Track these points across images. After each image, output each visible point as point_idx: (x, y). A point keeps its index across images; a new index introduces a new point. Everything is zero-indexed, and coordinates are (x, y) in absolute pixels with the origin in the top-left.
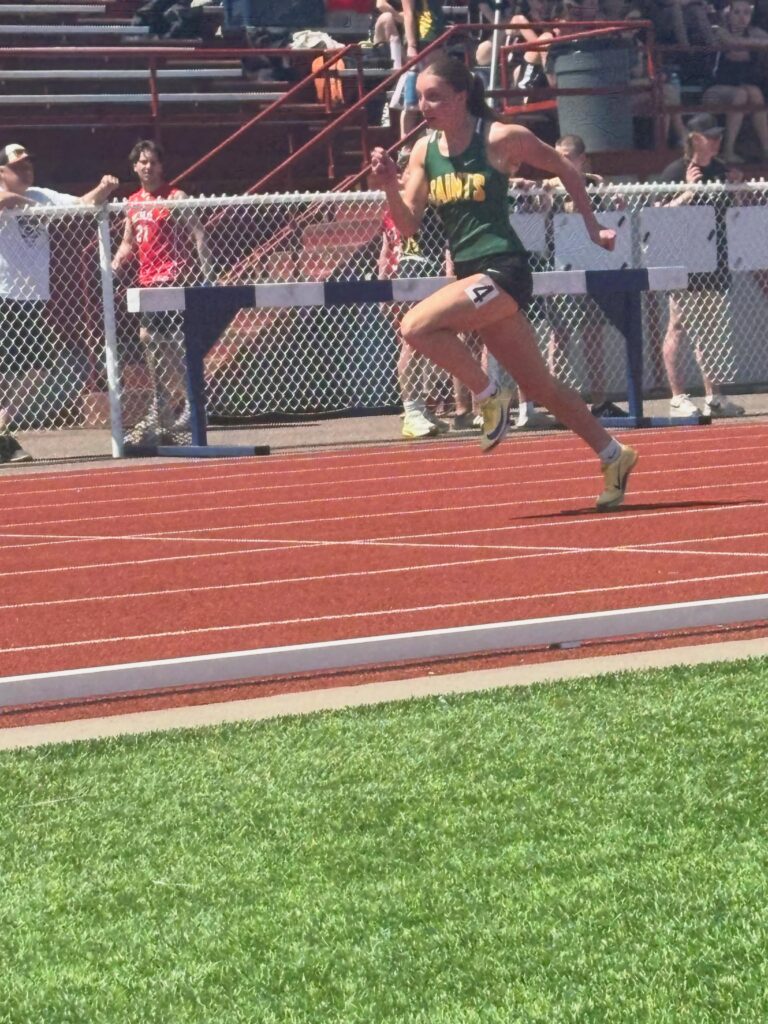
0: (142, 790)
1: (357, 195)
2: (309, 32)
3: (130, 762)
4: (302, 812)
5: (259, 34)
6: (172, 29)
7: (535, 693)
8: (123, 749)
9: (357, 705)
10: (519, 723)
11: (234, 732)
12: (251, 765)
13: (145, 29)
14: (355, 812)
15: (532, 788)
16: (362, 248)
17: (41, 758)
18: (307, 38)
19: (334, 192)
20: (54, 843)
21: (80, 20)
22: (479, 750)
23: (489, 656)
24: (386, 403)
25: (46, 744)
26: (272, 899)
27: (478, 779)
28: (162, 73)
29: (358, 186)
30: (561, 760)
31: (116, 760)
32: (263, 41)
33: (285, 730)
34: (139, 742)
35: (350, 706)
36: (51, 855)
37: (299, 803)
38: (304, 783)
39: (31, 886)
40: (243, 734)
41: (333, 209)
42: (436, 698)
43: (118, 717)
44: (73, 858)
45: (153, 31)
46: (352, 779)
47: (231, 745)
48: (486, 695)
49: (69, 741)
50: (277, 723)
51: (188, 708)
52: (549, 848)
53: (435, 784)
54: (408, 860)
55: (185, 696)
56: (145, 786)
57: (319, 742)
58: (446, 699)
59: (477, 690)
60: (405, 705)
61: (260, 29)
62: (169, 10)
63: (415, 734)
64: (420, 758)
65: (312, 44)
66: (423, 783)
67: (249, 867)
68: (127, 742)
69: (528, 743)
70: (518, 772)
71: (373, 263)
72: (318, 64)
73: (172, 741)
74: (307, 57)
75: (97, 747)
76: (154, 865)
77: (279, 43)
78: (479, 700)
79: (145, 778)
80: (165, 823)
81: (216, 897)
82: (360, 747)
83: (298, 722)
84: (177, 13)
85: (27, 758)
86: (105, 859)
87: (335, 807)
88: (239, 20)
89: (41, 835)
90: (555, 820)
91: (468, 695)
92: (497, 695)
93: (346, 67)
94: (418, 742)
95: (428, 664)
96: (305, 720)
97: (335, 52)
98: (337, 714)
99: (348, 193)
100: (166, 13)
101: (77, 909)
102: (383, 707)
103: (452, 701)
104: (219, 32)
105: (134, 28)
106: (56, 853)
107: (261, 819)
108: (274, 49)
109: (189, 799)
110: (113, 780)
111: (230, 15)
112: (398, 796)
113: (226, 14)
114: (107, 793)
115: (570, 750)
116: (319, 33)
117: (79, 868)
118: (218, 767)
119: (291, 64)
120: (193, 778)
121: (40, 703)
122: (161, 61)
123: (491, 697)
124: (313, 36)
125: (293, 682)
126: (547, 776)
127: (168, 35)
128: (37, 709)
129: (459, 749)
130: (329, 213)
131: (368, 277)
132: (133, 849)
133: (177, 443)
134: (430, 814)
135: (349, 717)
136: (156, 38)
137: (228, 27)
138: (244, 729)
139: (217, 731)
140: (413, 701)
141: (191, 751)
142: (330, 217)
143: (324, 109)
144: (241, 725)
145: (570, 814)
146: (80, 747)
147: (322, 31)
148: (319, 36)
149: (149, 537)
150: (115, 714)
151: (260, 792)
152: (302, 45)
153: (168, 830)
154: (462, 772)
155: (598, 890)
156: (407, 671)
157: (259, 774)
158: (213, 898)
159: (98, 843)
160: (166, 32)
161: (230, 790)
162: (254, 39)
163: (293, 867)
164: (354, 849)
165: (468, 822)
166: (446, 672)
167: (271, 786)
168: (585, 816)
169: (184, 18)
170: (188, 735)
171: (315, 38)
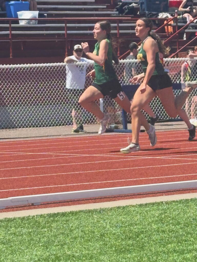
0: (72, 227)
1: (175, 59)
2: (164, 13)
3: (71, 219)
4: (114, 234)
5: (149, 14)
6: (125, 12)
7: (191, 201)
8: (71, 215)
9: (139, 204)
10: (184, 210)
11: (103, 211)
12: (105, 220)
13: (117, 12)
14: (129, 234)
15: (181, 228)
16: (176, 74)
17: (47, 217)
18: (163, 15)
19: (169, 58)
20: (43, 241)
21: (99, 10)
22: (170, 217)
23: (182, 190)
24: (179, 118)
25: (49, 213)
26: (98, 258)
27: (167, 226)
28: (120, 25)
29: (175, 56)
30: (192, 220)
31: (68, 218)
32: (150, 16)
33: (118, 210)
34: (76, 213)
35: (137, 204)
36: (41, 244)
37: (114, 231)
38: (118, 226)
39: (33, 253)
40: (105, 211)
41: (168, 63)
42: (162, 202)
43: (73, 206)
44: (46, 246)
45: (119, 13)
46: (131, 224)
47: (101, 214)
48: (177, 201)
49: (56, 213)
50: (116, 208)
51: (93, 204)
52: (180, 245)
53: (155, 227)
54: (140, 248)
55: (93, 200)
56: (73, 226)
57: (126, 214)
58: (165, 202)
59: (175, 200)
60: (153, 204)
61: (150, 12)
62: (124, 7)
63: (153, 212)
64: (152, 219)
65: (164, 16)
66: (151, 226)
67: (95, 249)
68: (72, 213)
69: (185, 215)
70: (179, 224)
71: (179, 78)
72: (165, 22)
73: (85, 213)
74: (163, 20)
75: (64, 214)
76: (69, 248)
77: (155, 16)
78: (174, 203)
79: (74, 223)
80: (75, 236)
81: (82, 258)
82: (137, 216)
83: (122, 208)
84: (127, 8)
85: (43, 217)
86: (55, 246)
87: (124, 233)
88: (144, 10)
89: (40, 239)
90: (185, 237)
91: (172, 201)
92: (180, 202)
93: (174, 23)
94: (154, 214)
95: (164, 192)
96: (124, 208)
97: (170, 19)
98: (133, 206)
99: (173, 59)
100: (124, 8)
101: (43, 260)
102: (147, 205)
103: (167, 203)
104: (138, 13)
105: (115, 12)
106: (42, 244)
107: (102, 235)
108: (154, 18)
109: (84, 230)
110: (65, 224)
111: (142, 9)
112: (143, 230)
113: (140, 8)
114: (62, 227)
115: (195, 218)
116: (166, 13)
117: (47, 248)
118: (95, 221)
119: (158, 22)
120: (87, 223)
121: (52, 202)
122: (121, 21)
123: (178, 202)
124: (165, 14)
125: (125, 197)
126: (186, 225)
127: (124, 14)
128: (51, 203)
129: (164, 217)
130: (167, 64)
131: (178, 82)
132: (64, 243)
133: (119, 129)
134: (150, 235)
135: (136, 207)
136: (121, 15)
137: (141, 12)
138: (106, 210)
139: (98, 210)
140: (156, 203)
141: (89, 216)
142: (167, 65)
143: (166, 35)
144: (105, 209)
145: (190, 236)
146: (59, 214)
147: (168, 13)
148: (166, 15)
149: (101, 155)
150: (72, 205)
151: (104, 228)
152: (162, 17)
153: (75, 238)
154: (163, 223)
155: (188, 258)
156: (157, 194)
157: (106, 223)
158: (81, 258)
159: (55, 241)
160: (123, 13)
161: (96, 227)
162: (148, 15)
163: (107, 249)
164: (126, 245)
165: (160, 237)
166: (168, 195)
167: (108, 226)
168: (194, 236)
169: (128, 9)
170: (90, 211)
171: (165, 15)
